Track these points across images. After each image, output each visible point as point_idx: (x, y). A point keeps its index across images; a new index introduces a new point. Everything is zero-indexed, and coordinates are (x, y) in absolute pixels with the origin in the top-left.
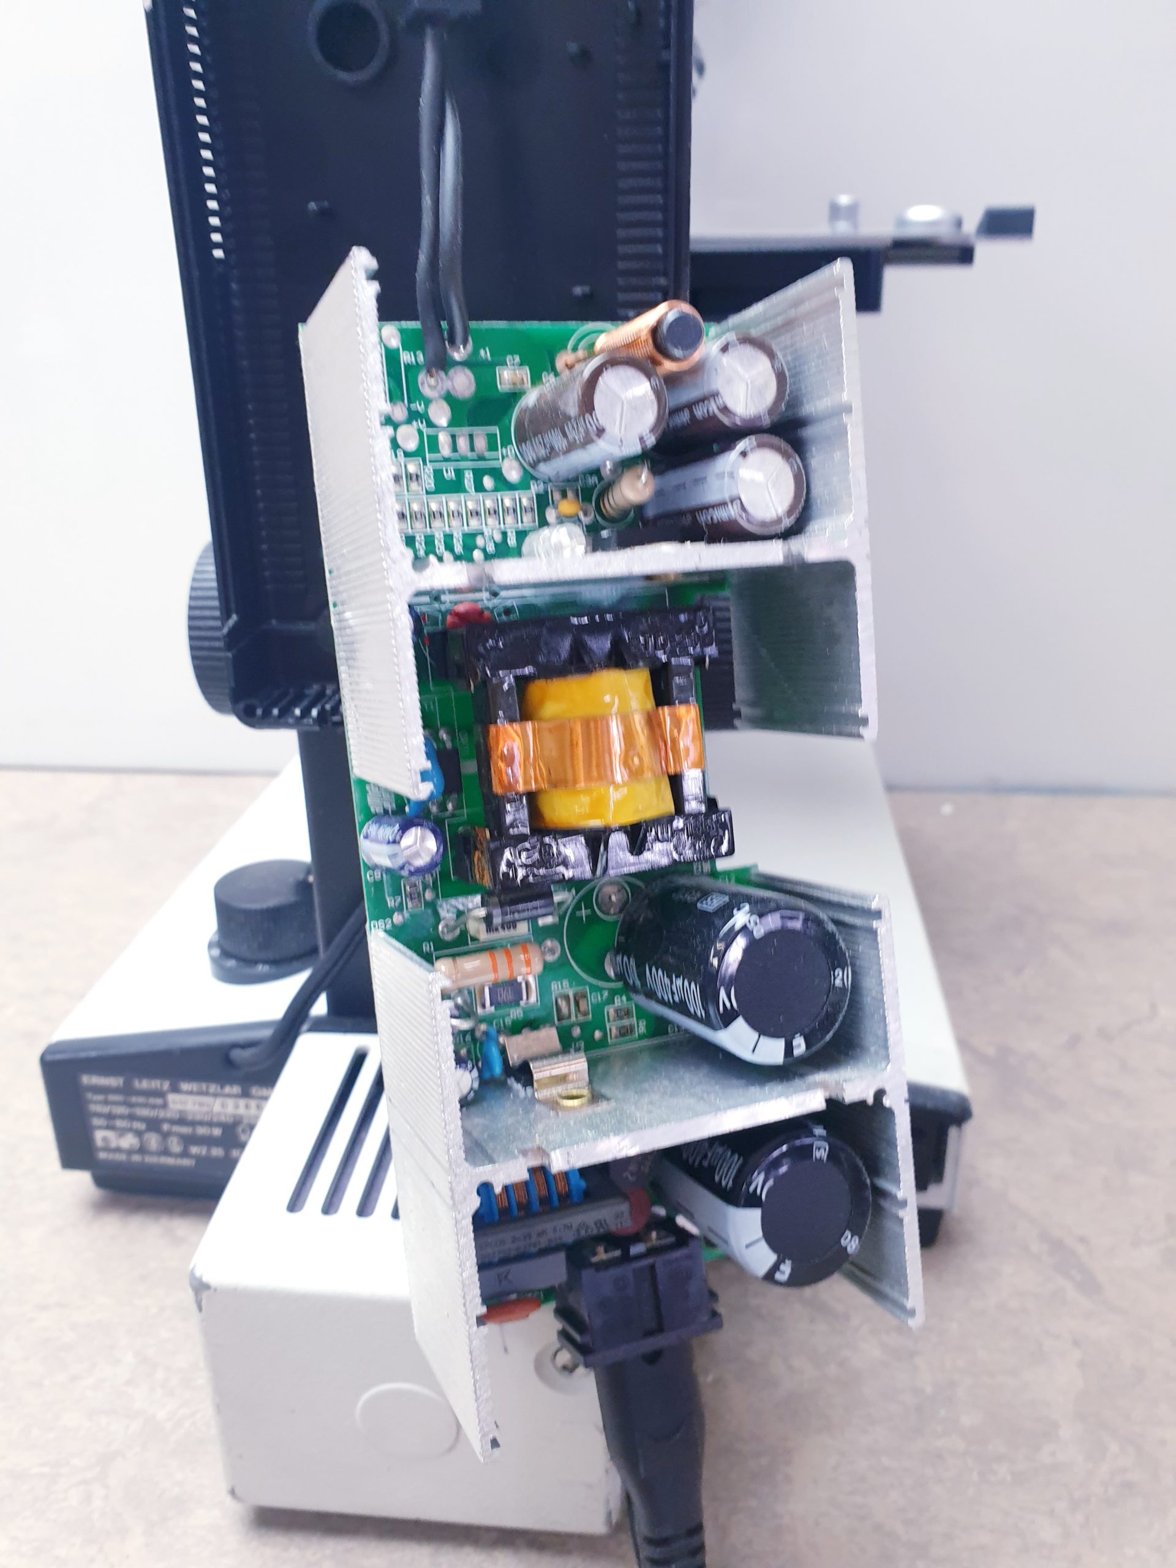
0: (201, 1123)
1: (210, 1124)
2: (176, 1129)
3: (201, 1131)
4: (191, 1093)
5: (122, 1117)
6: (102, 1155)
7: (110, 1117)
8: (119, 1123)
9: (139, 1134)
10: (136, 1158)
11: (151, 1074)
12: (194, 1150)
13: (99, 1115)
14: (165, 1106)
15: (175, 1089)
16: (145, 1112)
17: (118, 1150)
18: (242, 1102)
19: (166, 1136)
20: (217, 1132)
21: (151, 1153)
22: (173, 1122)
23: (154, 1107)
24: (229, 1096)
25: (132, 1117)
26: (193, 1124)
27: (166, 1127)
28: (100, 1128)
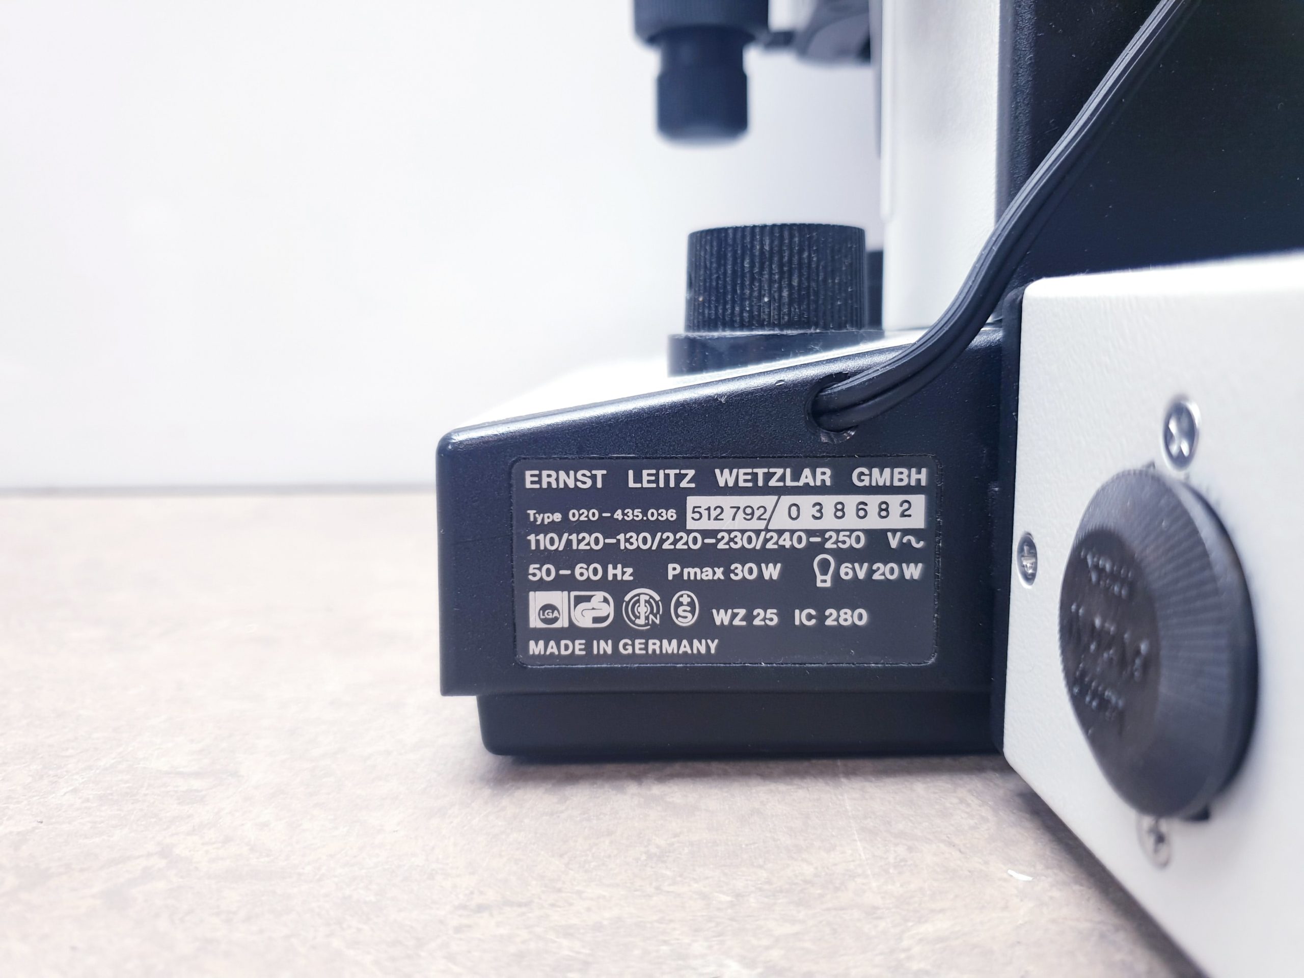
0: (744, 555)
1: (762, 556)
2: (691, 572)
3: (742, 572)
4: (736, 490)
5: (589, 557)
6: (536, 648)
7: (568, 558)
8: (582, 572)
9: (617, 590)
10: (606, 647)
11: (660, 461)
12: (721, 617)
13: (544, 557)
14: (679, 525)
15: (707, 486)
16: (636, 541)
17: (573, 632)
18: (829, 501)
19: (667, 589)
20: (772, 571)
21: (634, 634)
22: (687, 558)
23: (655, 527)
24: (807, 490)
25: (609, 555)
26: (727, 558)
27: (673, 569)
28: (542, 586)
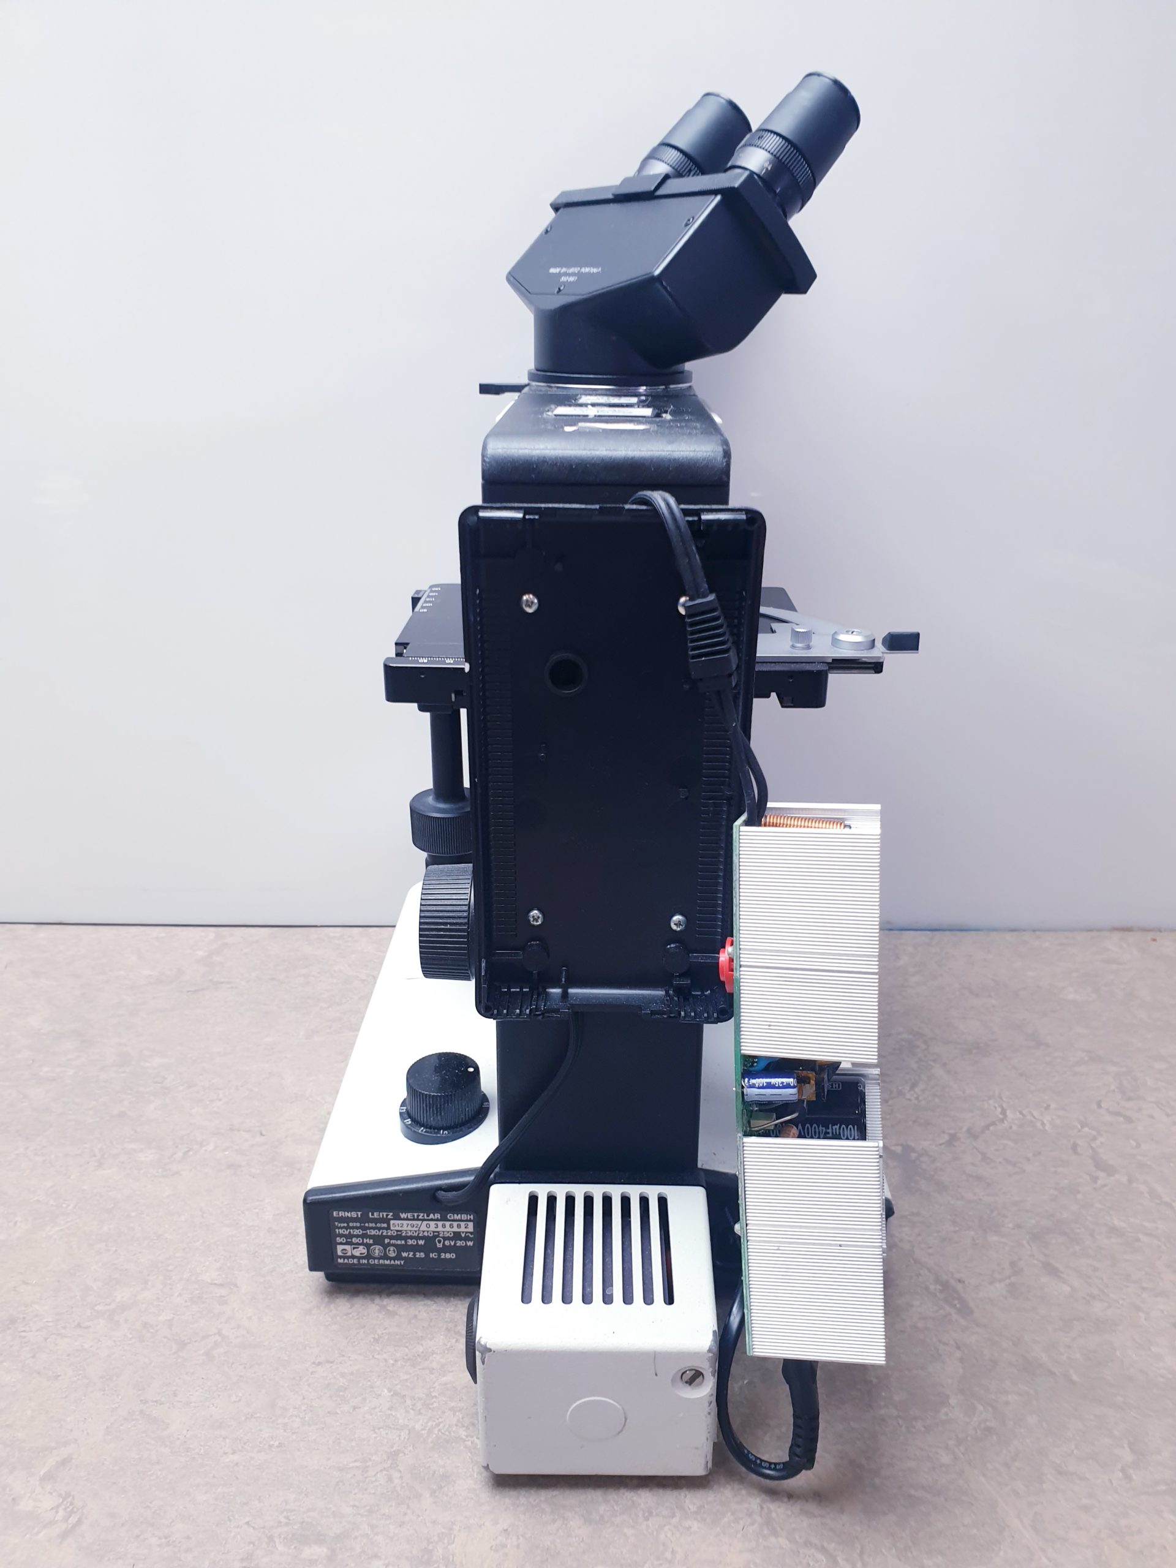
0: (411, 1238)
1: (418, 1238)
2: (393, 1242)
3: (410, 1242)
4: (407, 1219)
5: (357, 1236)
6: (340, 1261)
7: (351, 1236)
8: (354, 1240)
9: (368, 1246)
10: (365, 1261)
11: (380, 1209)
12: (405, 1254)
13: (341, 1236)
14: (388, 1228)
15: (398, 1218)
16: (373, 1232)
17: (353, 1257)
18: (440, 1223)
19: (385, 1246)
20: (421, 1242)
21: (375, 1258)
22: (391, 1238)
23: (379, 1229)
24: (432, 1220)
25: (364, 1236)
26: (406, 1238)
27: (387, 1241)
28: (341, 1244)
